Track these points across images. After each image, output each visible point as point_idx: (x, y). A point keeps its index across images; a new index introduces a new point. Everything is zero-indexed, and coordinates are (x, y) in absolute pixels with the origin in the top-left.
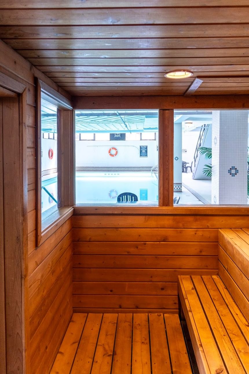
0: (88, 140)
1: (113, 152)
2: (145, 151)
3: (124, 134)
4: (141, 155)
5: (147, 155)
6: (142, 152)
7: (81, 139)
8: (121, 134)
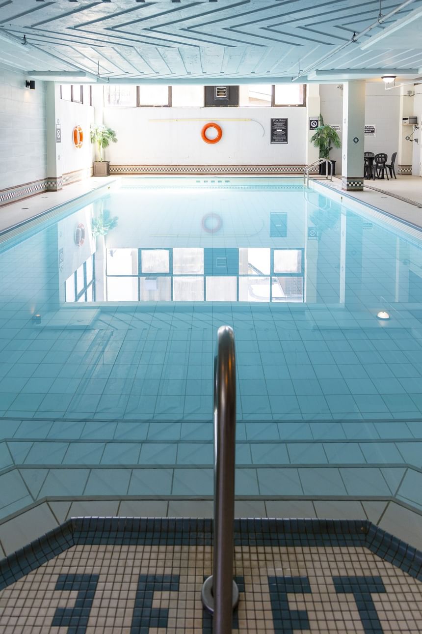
0: (156, 107)
1: (212, 133)
2: (283, 130)
3: (237, 88)
4: (273, 140)
5: (287, 138)
6: (275, 132)
7: (141, 103)
8: (229, 86)
